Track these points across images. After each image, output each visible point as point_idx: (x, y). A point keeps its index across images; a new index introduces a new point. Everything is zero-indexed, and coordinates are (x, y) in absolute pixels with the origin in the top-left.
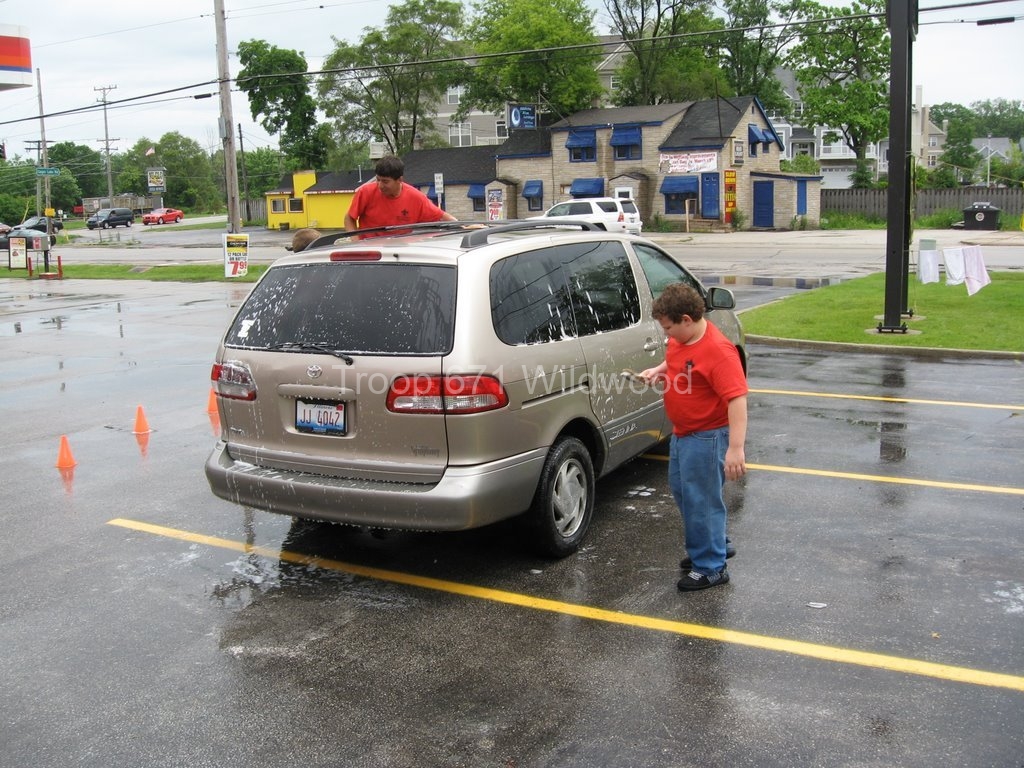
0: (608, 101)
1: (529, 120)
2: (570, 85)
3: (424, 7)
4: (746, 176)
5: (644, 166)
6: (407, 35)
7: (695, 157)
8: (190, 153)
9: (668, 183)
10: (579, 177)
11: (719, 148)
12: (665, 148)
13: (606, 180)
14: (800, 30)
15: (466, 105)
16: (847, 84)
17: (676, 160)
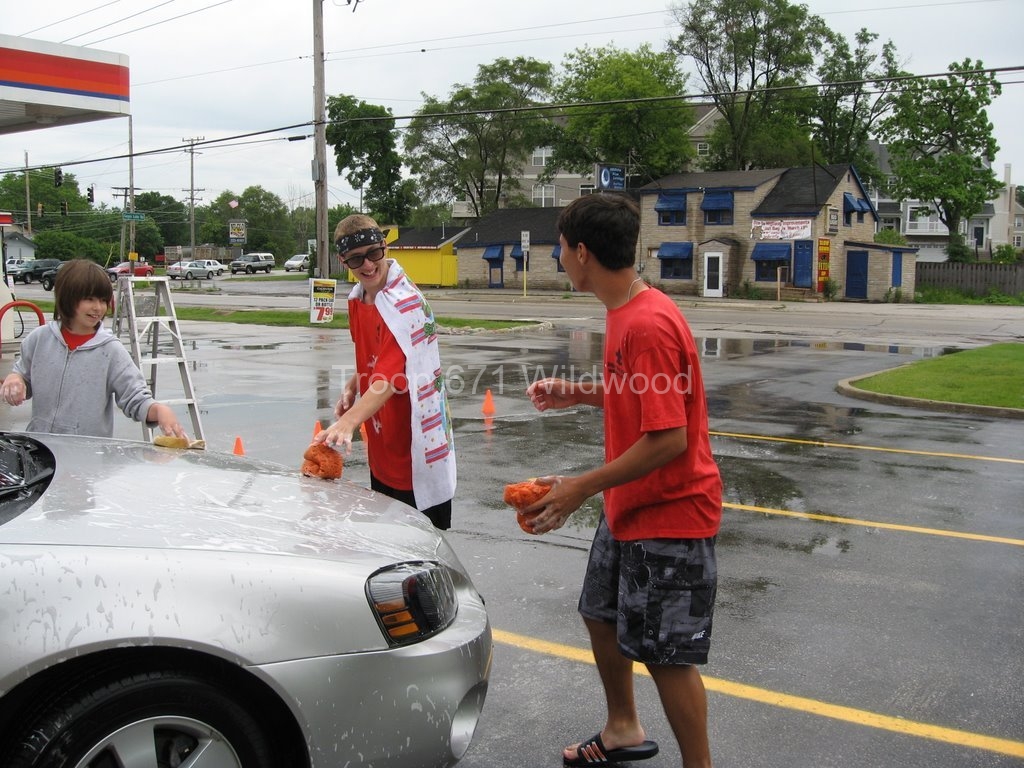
0: (697, 165)
1: (619, 181)
2: (661, 147)
3: (512, 67)
4: (840, 245)
5: (735, 232)
6: (497, 93)
7: (788, 224)
8: (271, 207)
9: (760, 249)
10: (667, 240)
11: (813, 215)
12: (757, 214)
13: (695, 245)
14: (895, 100)
15: (552, 167)
16: (940, 157)
17: (768, 226)
